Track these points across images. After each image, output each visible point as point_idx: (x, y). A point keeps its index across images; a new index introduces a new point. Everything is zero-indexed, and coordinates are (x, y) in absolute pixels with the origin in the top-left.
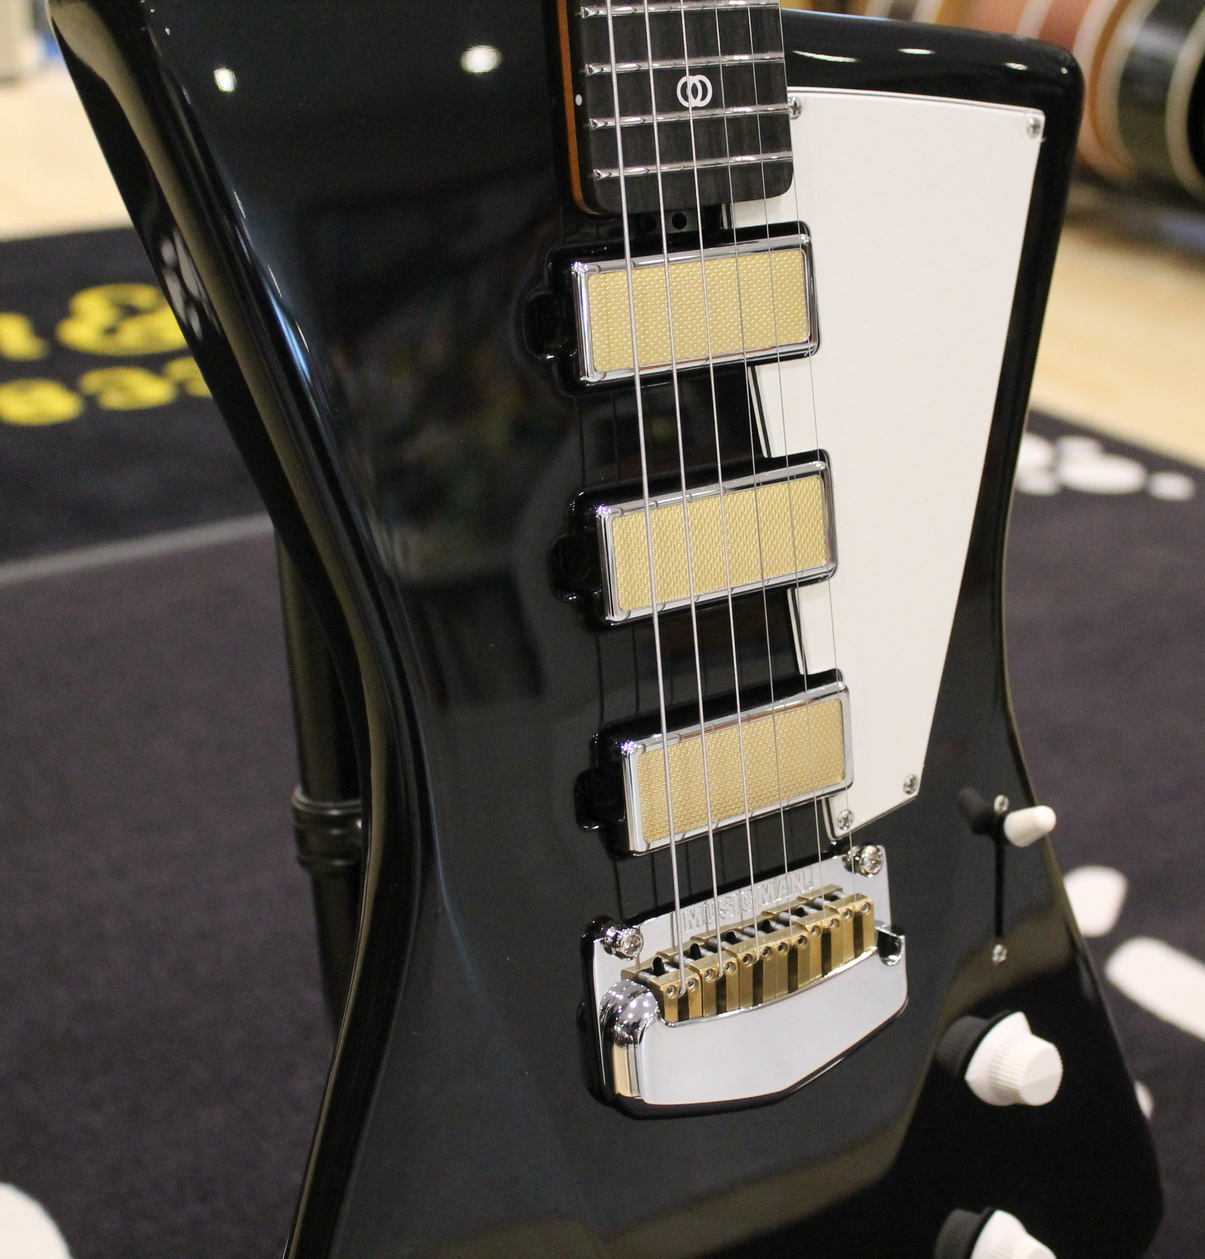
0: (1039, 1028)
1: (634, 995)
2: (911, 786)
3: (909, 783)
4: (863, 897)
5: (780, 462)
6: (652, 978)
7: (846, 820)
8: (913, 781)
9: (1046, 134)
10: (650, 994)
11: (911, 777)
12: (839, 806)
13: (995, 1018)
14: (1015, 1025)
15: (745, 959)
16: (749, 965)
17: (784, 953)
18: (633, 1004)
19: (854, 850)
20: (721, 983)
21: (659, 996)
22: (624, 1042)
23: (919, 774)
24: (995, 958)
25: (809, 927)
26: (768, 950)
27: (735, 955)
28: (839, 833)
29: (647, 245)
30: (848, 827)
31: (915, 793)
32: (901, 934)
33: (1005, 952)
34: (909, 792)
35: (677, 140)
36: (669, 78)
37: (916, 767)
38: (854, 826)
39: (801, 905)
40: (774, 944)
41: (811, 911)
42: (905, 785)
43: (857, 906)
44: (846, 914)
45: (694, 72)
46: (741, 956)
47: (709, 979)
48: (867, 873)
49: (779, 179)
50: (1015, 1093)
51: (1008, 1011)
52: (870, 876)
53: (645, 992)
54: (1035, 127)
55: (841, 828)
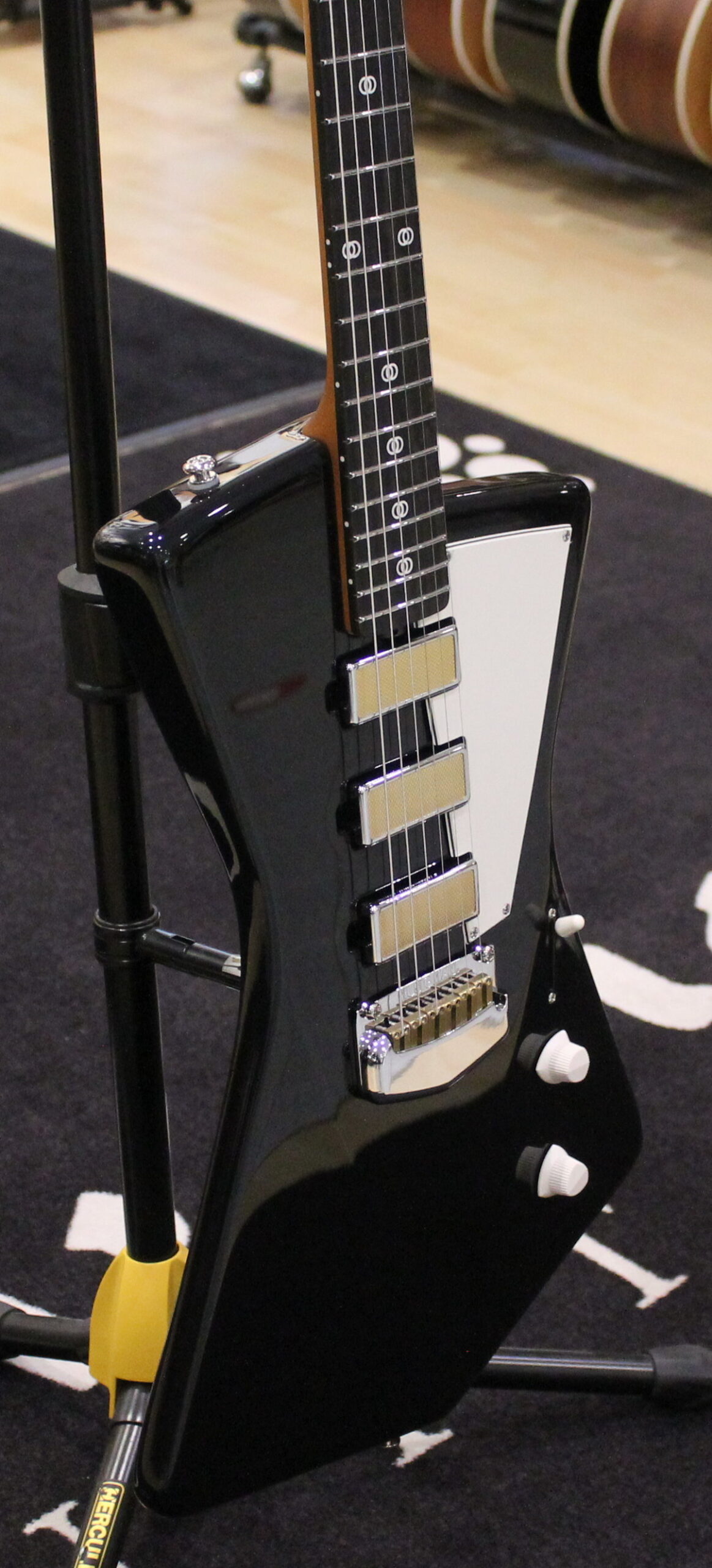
0: (574, 1039)
1: (376, 1038)
2: (507, 910)
3: (505, 909)
4: (485, 975)
5: (445, 747)
6: (384, 1029)
7: (475, 933)
8: (508, 905)
9: (572, 539)
10: (384, 1037)
11: (506, 905)
12: (471, 926)
13: (550, 1034)
14: (561, 1037)
15: (431, 1014)
16: (434, 1018)
17: (449, 1010)
18: (375, 1044)
19: (478, 948)
20: (420, 1028)
21: (390, 1037)
22: (373, 1064)
23: (510, 903)
24: (550, 1000)
25: (461, 994)
26: (442, 1008)
27: (426, 1013)
28: (471, 940)
29: (384, 645)
30: (475, 936)
31: (508, 914)
32: (505, 993)
33: (555, 996)
34: (506, 914)
35: (398, 594)
36: (393, 563)
37: (509, 900)
38: (478, 936)
39: (451, 981)
40: (445, 1005)
41: (459, 985)
42: (504, 910)
43: (484, 980)
44: (478, 985)
45: (406, 556)
46: (429, 1013)
47: (414, 1026)
48: (486, 962)
49: (444, 600)
50: (565, 1076)
51: (557, 1030)
52: (488, 963)
53: (381, 1036)
54: (567, 535)
55: (472, 937)
